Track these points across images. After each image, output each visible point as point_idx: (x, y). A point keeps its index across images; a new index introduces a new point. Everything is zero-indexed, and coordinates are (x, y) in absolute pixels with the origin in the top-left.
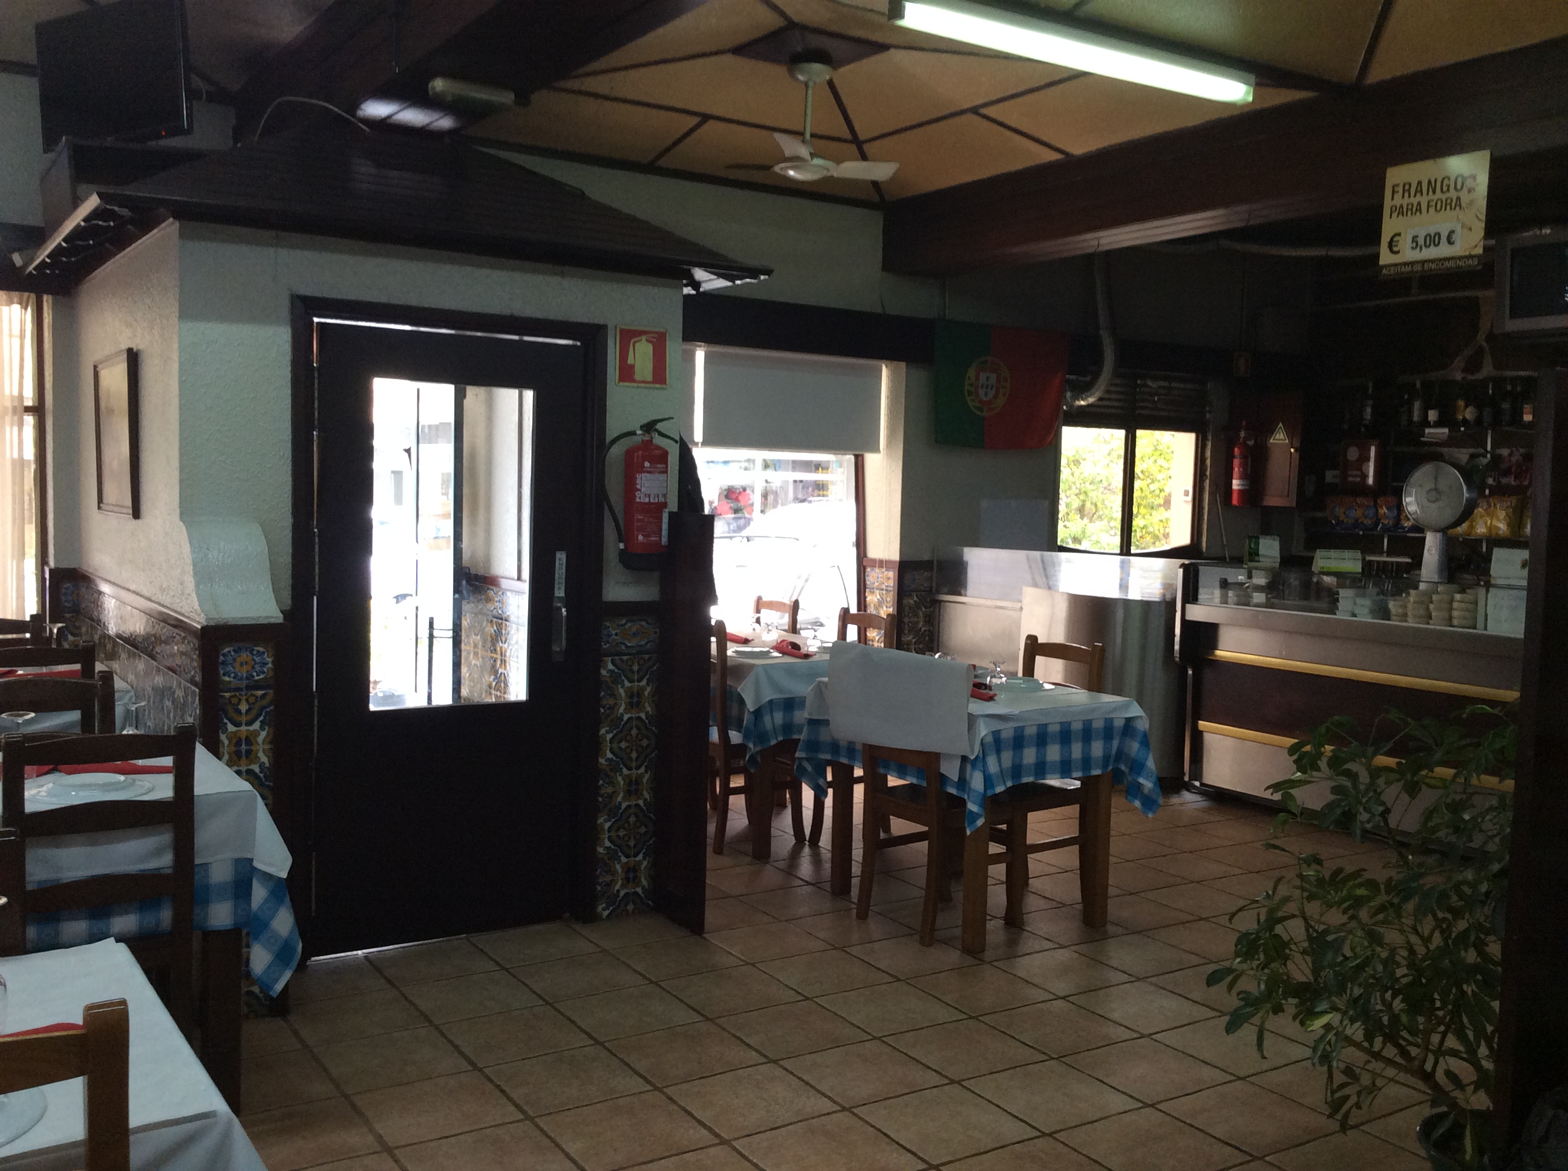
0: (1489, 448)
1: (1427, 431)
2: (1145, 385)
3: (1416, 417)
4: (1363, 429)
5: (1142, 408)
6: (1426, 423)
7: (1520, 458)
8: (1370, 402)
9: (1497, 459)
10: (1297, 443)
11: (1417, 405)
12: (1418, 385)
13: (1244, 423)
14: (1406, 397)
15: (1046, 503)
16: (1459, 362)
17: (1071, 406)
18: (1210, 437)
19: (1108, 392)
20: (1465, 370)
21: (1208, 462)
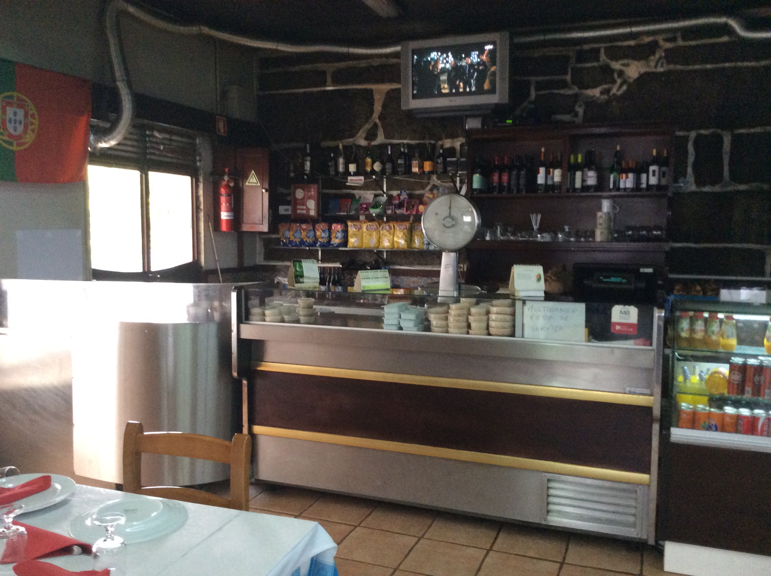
0: (385, 190)
1: (349, 178)
2: (153, 136)
3: (341, 169)
4: (305, 177)
5: (152, 154)
6: (347, 173)
7: (406, 196)
8: (309, 158)
9: (390, 198)
10: (267, 186)
11: (341, 161)
12: (341, 147)
13: (227, 170)
14: (332, 155)
15: (79, 233)
16: (362, 133)
17: (95, 148)
18: (201, 179)
19: (125, 139)
20: (366, 139)
21: (202, 199)
